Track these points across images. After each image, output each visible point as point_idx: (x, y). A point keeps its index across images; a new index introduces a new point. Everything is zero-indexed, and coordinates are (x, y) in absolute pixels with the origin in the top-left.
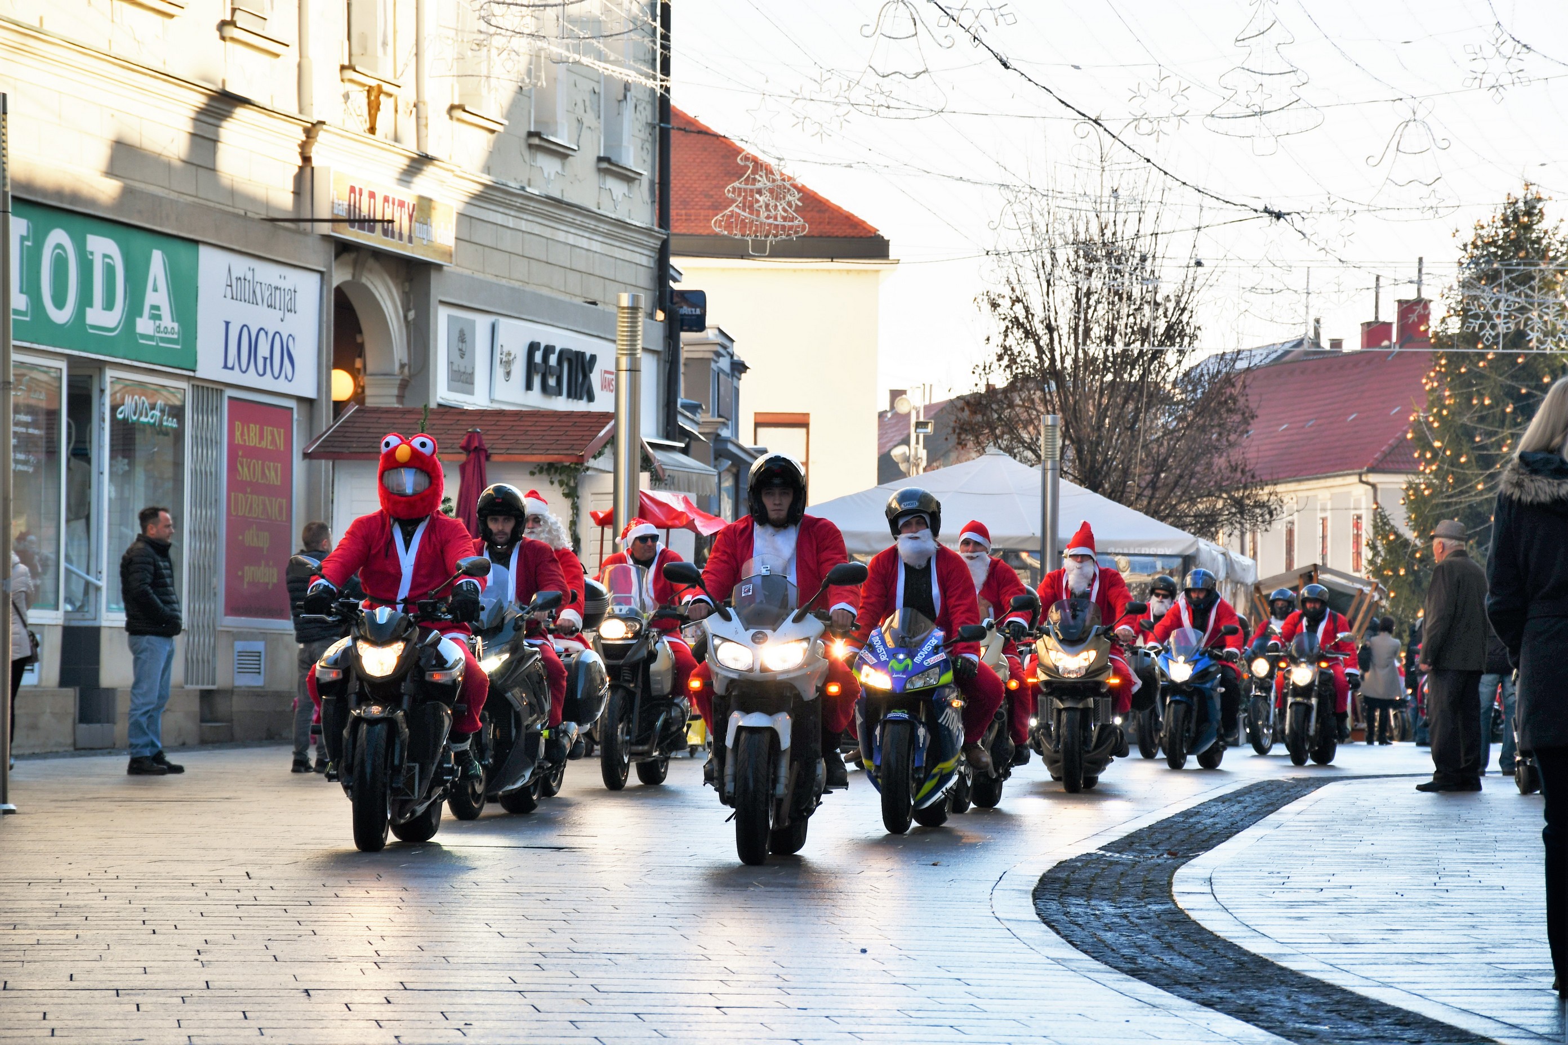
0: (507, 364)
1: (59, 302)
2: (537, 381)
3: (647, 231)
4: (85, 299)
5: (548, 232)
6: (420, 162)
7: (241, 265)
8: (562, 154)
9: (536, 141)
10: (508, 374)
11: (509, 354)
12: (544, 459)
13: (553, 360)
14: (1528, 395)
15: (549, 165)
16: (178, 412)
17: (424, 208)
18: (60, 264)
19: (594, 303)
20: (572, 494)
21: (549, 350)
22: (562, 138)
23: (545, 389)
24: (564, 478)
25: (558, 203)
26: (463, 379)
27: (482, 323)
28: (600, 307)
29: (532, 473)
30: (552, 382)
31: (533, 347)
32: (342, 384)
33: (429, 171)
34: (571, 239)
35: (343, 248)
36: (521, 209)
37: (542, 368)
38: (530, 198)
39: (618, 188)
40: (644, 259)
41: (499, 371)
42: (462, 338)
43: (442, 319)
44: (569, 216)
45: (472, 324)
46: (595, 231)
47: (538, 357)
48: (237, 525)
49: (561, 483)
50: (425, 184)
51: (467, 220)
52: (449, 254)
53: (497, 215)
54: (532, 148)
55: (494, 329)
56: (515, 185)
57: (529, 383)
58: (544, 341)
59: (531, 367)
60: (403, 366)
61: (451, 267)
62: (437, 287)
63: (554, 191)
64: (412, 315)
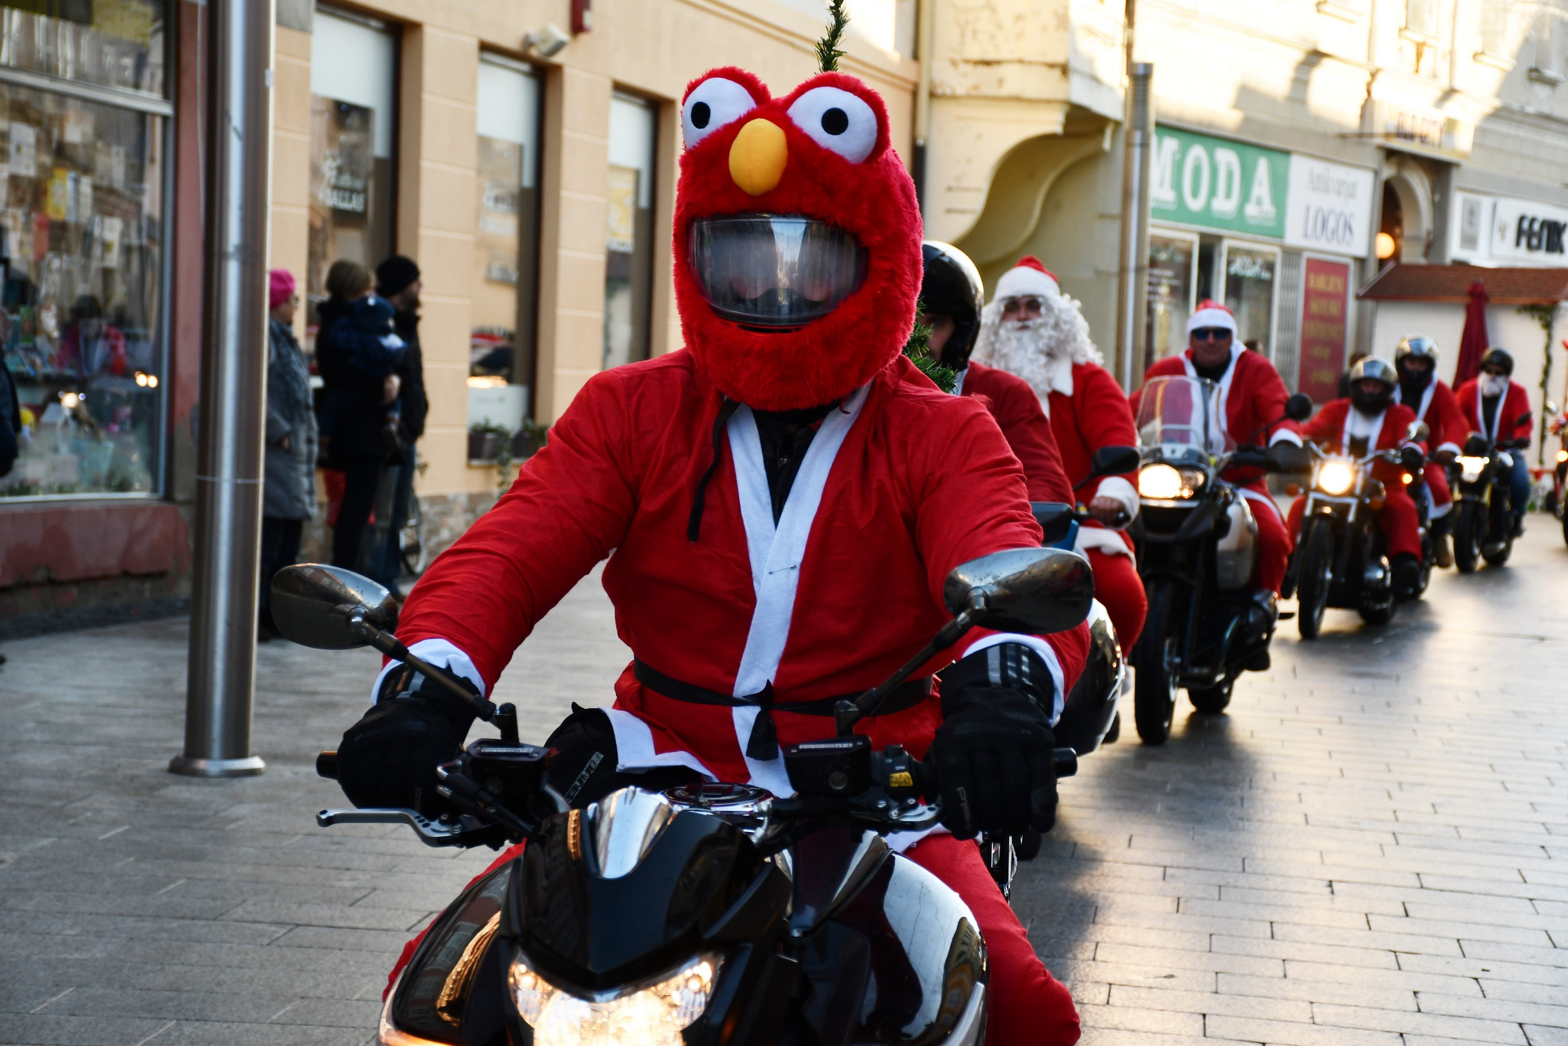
0: (1503, 230)
1: (1195, 194)
2: (1524, 241)
4: (1213, 192)
5: (1538, 138)
6: (1450, 93)
7: (1319, 167)
8: (1552, 83)
9: (1534, 75)
10: (1503, 236)
11: (1504, 223)
12: (1527, 301)
13: (1536, 227)
15: (1542, 91)
16: (1270, 267)
17: (1450, 125)
18: (1197, 171)
20: (1548, 326)
21: (1533, 221)
22: (1551, 73)
23: (1530, 247)
24: (1542, 314)
25: (1548, 118)
26: (1470, 241)
27: (1485, 203)
29: (1519, 311)
30: (1535, 241)
31: (1522, 219)
32: (1385, 245)
33: (1456, 98)
35: (1391, 154)
36: (1521, 122)
37: (1528, 232)
38: (1528, 115)
41: (1497, 235)
42: (1471, 213)
43: (1458, 202)
45: (1478, 204)
47: (1526, 225)
48: (1308, 343)
49: (1540, 318)
50: (1452, 108)
51: (1480, 131)
52: (1465, 156)
53: (1502, 128)
54: (1531, 80)
55: (1495, 207)
56: (1515, 106)
57: (1518, 243)
58: (1530, 214)
59: (1520, 232)
60: (1428, 233)
61: (1465, 164)
62: (1456, 179)
63: (1546, 109)
64: (1437, 198)
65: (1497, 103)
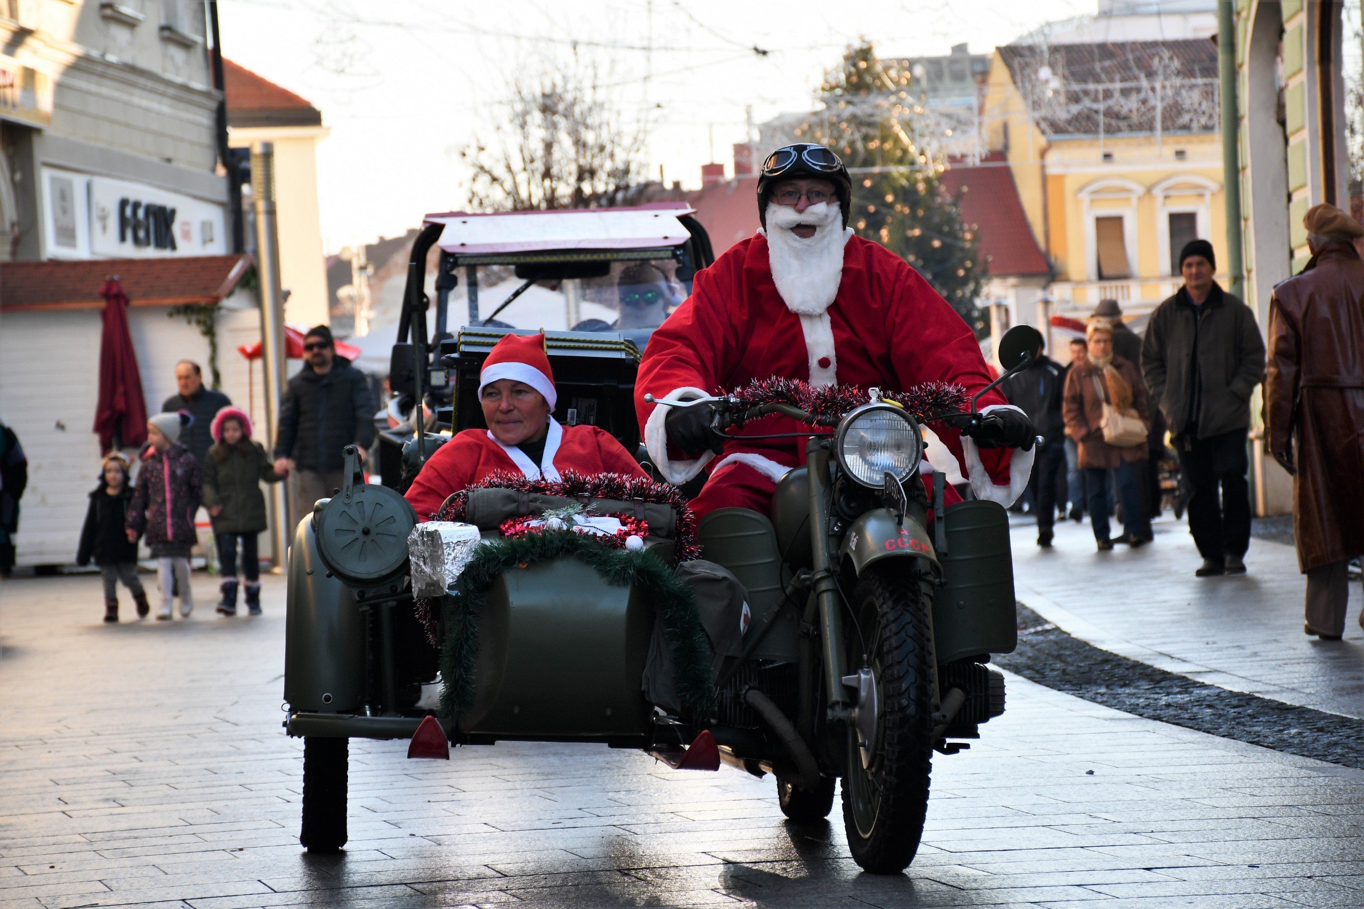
0: (103, 218)
2: (129, 234)
3: (206, 94)
5: (125, 97)
6: (20, 35)
8: (130, 24)
9: (107, 11)
10: (104, 228)
11: (103, 210)
12: (181, 301)
13: (141, 213)
14: (877, 212)
15: (120, 34)
17: (30, 79)
19: (169, 160)
20: (210, 332)
21: (136, 205)
22: (127, 10)
23: (137, 241)
24: (202, 317)
25: (132, 69)
26: (67, 234)
27: (78, 182)
28: (174, 164)
29: (171, 315)
30: (141, 234)
31: (124, 203)
33: (29, 43)
34: (145, 103)
36: (102, 76)
37: (132, 222)
38: (109, 65)
39: (178, 54)
40: (204, 119)
41: (97, 226)
42: (63, 196)
43: (46, 179)
44: (142, 81)
45: (70, 184)
46: (163, 95)
47: (128, 211)
49: (199, 322)
50: (25, 56)
51: (60, 87)
52: (47, 119)
53: (81, 82)
54: (105, 18)
55: (89, 188)
56: (95, 54)
57: (123, 238)
58: (132, 197)
59: (123, 222)
60: (13, 225)
61: (50, 131)
62: (41, 151)
63: (128, 59)
64: (18, 176)
65: (77, 50)
